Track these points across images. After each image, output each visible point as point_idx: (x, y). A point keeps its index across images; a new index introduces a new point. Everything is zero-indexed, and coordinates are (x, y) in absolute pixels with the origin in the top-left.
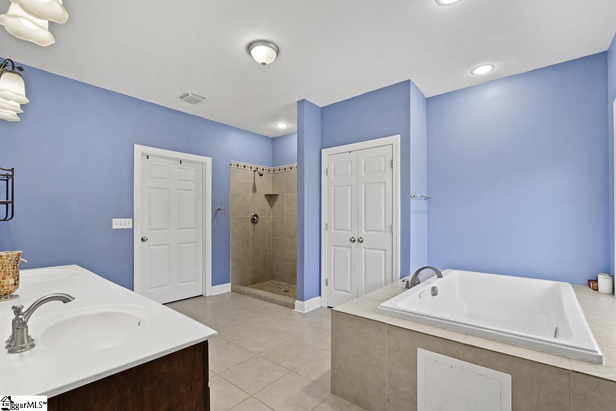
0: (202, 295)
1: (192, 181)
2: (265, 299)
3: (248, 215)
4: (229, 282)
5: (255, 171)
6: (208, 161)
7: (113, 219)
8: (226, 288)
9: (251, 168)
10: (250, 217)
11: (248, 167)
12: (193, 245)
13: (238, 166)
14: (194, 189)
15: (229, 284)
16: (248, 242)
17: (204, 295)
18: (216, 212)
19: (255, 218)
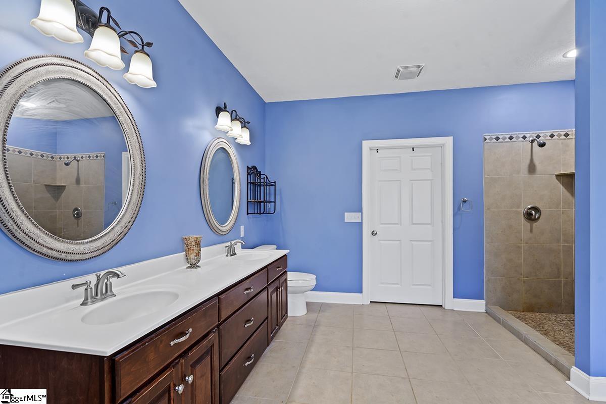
0: (441, 306)
1: (428, 169)
2: (525, 341)
3: (519, 207)
4: (483, 299)
5: (532, 141)
6: (448, 141)
7: (345, 213)
8: (479, 306)
9: (524, 137)
10: (522, 210)
11: (518, 138)
12: (430, 243)
13: (497, 139)
14: (431, 178)
15: (483, 302)
16: (519, 247)
17: (443, 307)
18: (460, 205)
19: (533, 212)
